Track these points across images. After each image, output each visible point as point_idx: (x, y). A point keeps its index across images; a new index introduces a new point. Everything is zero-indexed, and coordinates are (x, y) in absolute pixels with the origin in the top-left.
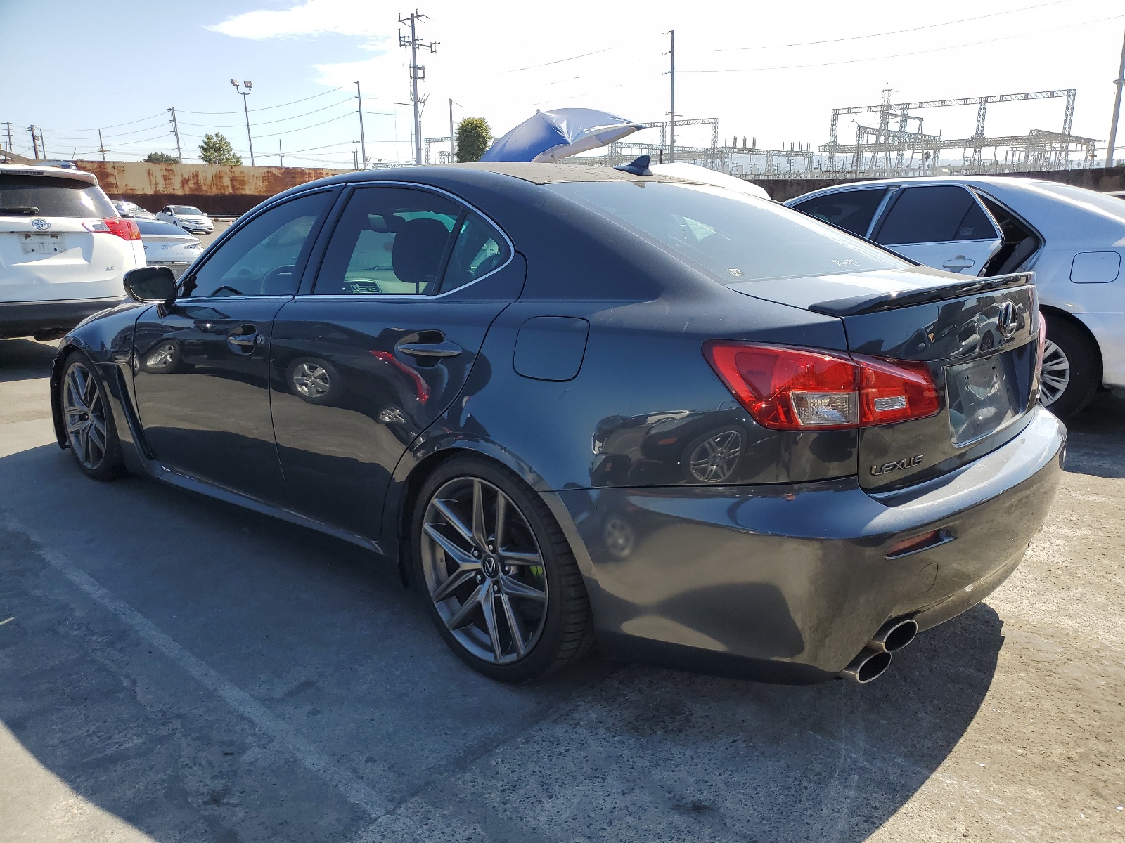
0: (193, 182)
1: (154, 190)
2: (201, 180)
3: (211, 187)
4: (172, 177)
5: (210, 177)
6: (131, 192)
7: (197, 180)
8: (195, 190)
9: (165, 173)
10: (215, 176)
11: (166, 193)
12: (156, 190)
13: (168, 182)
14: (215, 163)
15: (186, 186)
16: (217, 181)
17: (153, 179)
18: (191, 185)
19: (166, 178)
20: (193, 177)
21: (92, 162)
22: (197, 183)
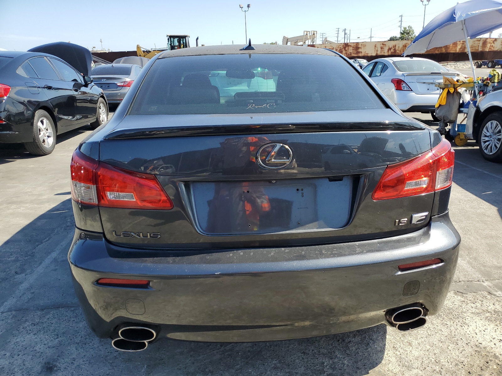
0: (393, 49)
1: (376, 53)
2: (397, 48)
3: (401, 51)
4: (384, 47)
5: (401, 46)
6: (366, 55)
7: (395, 48)
8: (393, 53)
9: (382, 46)
10: (404, 46)
11: (380, 55)
12: (377, 54)
13: (382, 49)
14: (405, 39)
15: (389, 51)
16: (403, 48)
17: (376, 49)
18: (392, 50)
19: (382, 48)
20: (393, 47)
21: (354, 43)
22: (395, 50)
